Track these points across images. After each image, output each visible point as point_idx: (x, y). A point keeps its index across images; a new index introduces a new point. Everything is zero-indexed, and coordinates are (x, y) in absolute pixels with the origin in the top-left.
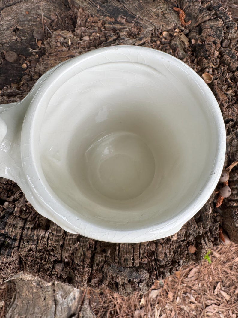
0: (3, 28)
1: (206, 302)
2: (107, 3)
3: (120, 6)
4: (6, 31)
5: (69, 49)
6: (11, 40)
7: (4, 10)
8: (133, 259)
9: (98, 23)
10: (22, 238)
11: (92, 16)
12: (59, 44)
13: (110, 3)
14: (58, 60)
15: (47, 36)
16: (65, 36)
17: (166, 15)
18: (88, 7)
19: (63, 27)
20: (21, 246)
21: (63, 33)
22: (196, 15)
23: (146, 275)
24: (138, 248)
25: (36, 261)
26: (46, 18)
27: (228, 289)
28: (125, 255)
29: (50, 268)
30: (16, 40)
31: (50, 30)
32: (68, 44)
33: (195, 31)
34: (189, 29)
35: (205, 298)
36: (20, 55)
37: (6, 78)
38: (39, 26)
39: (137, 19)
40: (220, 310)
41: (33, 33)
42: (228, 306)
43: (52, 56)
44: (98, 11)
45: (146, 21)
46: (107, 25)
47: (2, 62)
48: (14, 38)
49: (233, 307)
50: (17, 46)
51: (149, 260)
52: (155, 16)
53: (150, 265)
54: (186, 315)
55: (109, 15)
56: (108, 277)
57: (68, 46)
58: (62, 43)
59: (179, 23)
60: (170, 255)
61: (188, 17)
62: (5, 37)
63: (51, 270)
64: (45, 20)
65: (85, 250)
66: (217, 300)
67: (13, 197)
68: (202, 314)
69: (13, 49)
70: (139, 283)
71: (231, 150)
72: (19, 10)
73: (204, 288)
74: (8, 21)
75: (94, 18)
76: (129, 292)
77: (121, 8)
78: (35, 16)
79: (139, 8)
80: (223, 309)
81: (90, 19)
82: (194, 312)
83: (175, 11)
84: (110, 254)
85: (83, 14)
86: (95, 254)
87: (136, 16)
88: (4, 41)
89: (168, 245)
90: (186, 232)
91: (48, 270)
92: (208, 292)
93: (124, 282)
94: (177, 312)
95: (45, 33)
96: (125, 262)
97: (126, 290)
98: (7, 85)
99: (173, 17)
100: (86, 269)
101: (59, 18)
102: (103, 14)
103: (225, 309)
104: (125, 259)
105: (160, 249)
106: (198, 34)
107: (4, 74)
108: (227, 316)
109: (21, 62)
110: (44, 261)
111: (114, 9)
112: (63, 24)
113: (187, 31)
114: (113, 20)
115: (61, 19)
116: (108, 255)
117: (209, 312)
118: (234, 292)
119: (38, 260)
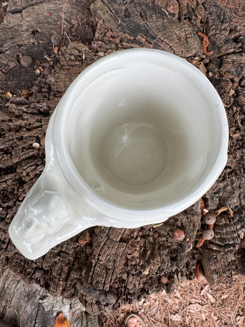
0: (23, 29)
1: (190, 300)
2: (129, 17)
3: (142, 23)
4: (25, 32)
5: (82, 64)
6: (29, 43)
7: (26, 9)
8: (104, 283)
9: (116, 38)
10: (10, 242)
11: (111, 30)
12: (73, 58)
13: (132, 18)
14: (69, 76)
15: (65, 42)
16: (81, 49)
17: (189, 40)
18: (109, 20)
19: (82, 34)
20: (8, 249)
21: (79, 46)
22: (220, 46)
23: (113, 300)
24: (110, 274)
25: (21, 263)
26: (66, 23)
27: (216, 293)
28: (98, 278)
29: (32, 272)
30: (33, 43)
31: (68, 36)
32: (82, 58)
33: (216, 63)
34: (210, 59)
35: (190, 296)
36: (35, 60)
37: (19, 82)
38: (57, 30)
39: (157, 41)
40: (202, 310)
41: (51, 37)
42: (212, 308)
43: (64, 70)
44: (119, 25)
45: (166, 45)
46: (124, 44)
47: (17, 65)
48: (32, 41)
49: (216, 310)
50: (34, 50)
51: (120, 286)
52: (177, 39)
53: (120, 290)
54: (169, 307)
55: (129, 32)
56: (79, 294)
57: (82, 60)
58: (76, 56)
59: (200, 51)
60: (139, 286)
61: (212, 45)
62: (23, 39)
63: (31, 274)
64: (65, 25)
65: (64, 265)
66: (202, 300)
67: (7, 204)
68: (185, 310)
69: (29, 52)
70: (105, 306)
71: (224, 195)
72: (40, 11)
73: (191, 286)
74: (28, 21)
75: (113, 32)
76: (95, 311)
77: (142, 26)
78: (56, 19)
79: (162, 28)
80: (206, 309)
81: (109, 34)
82: (177, 306)
83: (199, 36)
84: (85, 274)
85: (103, 26)
86: (72, 271)
87: (157, 37)
88: (22, 43)
89: (139, 277)
90: (159, 268)
91: (29, 274)
92: (195, 291)
93: (92, 302)
94: (161, 303)
95: (63, 39)
96: (97, 284)
97: (92, 309)
98: (19, 90)
99: (196, 43)
100: (61, 283)
101: (80, 23)
102: (122, 30)
103: (208, 310)
104: (97, 281)
105: (131, 279)
106: (218, 67)
107: (17, 77)
108: (209, 317)
109: (35, 67)
110: (27, 265)
111: (135, 25)
112: (83, 31)
113: (207, 61)
114: (132, 38)
115: (82, 25)
116: (83, 274)
117: (192, 309)
118: (221, 297)
119: (22, 263)
